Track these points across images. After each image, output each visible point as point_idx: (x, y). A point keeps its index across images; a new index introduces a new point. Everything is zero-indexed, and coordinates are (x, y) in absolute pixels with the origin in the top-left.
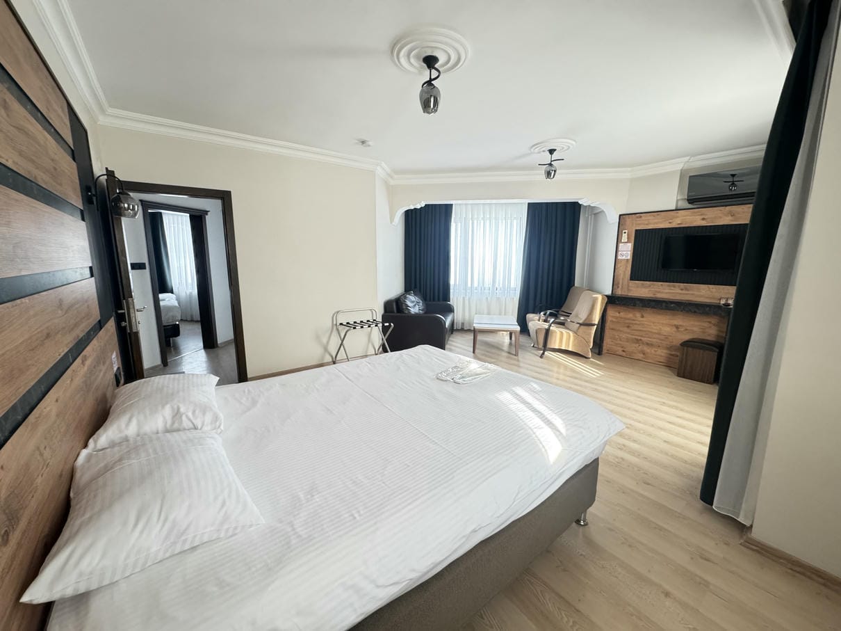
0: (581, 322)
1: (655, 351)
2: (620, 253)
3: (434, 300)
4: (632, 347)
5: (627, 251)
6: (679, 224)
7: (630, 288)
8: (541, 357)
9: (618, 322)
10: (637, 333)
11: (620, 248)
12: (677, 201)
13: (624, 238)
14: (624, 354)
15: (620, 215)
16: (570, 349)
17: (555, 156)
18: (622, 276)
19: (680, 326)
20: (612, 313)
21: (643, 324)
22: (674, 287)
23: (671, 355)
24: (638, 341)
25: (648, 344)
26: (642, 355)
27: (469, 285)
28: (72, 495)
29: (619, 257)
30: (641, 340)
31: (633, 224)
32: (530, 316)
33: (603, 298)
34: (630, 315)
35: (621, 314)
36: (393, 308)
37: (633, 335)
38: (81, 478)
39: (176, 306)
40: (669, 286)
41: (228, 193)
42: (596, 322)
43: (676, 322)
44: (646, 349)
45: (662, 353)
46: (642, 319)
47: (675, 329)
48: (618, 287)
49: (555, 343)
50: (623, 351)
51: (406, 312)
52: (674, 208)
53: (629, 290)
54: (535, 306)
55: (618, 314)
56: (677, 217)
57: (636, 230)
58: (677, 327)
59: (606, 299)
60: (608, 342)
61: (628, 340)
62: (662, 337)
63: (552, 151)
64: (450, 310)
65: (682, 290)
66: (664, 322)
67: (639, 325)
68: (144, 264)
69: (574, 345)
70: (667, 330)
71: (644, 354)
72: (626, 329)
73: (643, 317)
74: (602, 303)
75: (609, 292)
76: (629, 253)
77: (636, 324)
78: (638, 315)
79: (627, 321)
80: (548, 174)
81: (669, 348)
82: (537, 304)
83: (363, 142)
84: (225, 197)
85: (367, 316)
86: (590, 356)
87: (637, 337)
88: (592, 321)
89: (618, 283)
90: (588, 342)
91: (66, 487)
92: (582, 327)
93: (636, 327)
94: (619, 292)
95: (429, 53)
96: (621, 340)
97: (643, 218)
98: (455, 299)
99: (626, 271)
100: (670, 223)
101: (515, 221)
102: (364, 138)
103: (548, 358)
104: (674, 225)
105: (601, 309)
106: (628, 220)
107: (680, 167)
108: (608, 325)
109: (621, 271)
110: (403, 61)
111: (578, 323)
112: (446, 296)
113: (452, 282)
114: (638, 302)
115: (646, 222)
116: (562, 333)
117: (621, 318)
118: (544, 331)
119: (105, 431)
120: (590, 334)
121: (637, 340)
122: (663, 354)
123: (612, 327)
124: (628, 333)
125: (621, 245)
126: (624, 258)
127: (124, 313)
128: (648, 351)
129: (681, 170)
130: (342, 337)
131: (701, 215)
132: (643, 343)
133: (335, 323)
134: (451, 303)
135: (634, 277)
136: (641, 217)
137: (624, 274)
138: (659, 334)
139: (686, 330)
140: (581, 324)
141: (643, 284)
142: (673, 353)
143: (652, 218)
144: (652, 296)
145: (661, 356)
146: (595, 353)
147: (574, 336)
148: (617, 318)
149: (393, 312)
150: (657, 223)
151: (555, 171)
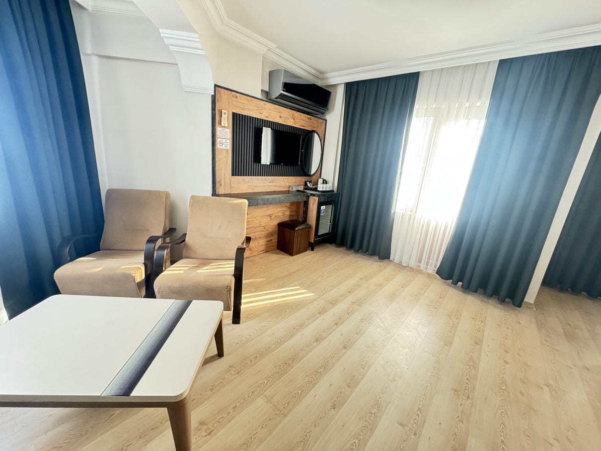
2: (218, 140)
5: (225, 138)
11: (217, 134)
13: (224, 121)
15: (216, 86)
19: (272, 214)
22: (265, 180)
23: (268, 241)
29: (218, 146)
31: (229, 103)
40: (262, 180)
43: (269, 213)
45: (262, 243)
48: (221, 185)
53: (231, 187)
57: (233, 114)
58: (270, 216)
62: (262, 229)
65: (270, 182)
70: (264, 221)
76: (228, 141)
81: (266, 237)
89: (220, 181)
94: (222, 191)
99: (227, 164)
104: (263, 116)
106: (224, 96)
109: (222, 164)
125: (218, 129)
126: (223, 147)
129: (263, 55)
131: (279, 112)
135: (235, 171)
136: (237, 97)
137: (226, 169)
139: (276, 216)
141: (243, 180)
142: (270, 239)
143: (246, 102)
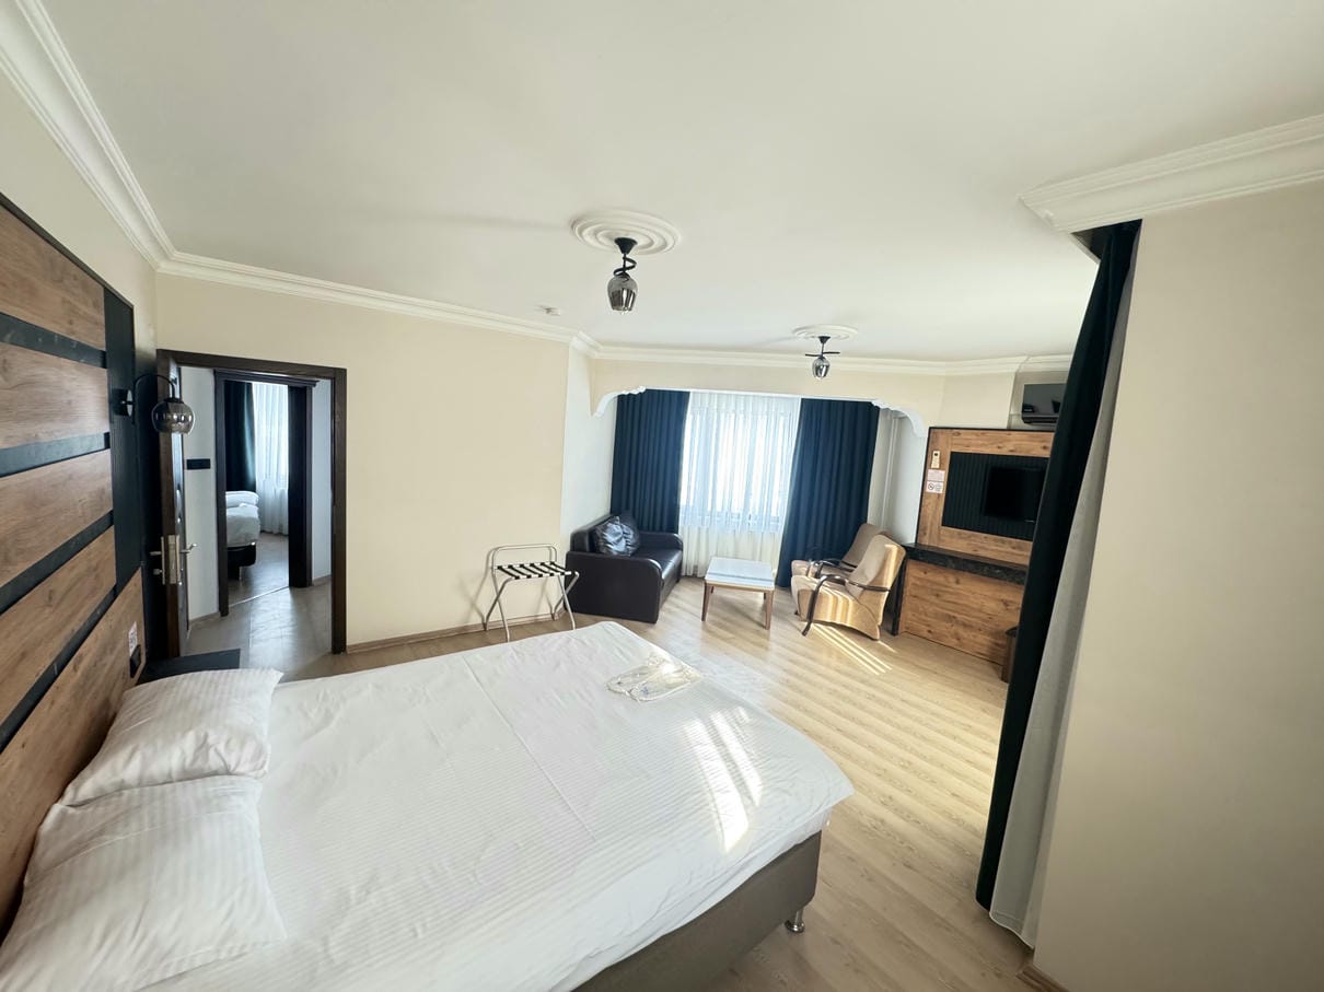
0: (866, 583)
1: (975, 636)
2: (928, 483)
3: (654, 529)
4: (943, 627)
5: (938, 481)
6: (1012, 451)
7: (942, 538)
8: (804, 633)
9: (923, 587)
10: (950, 606)
11: (929, 477)
12: (1010, 416)
13: (936, 462)
14: (930, 636)
15: (930, 428)
16: (848, 625)
17: (828, 346)
18: (930, 517)
19: (1011, 602)
20: (915, 572)
21: (958, 594)
22: (1003, 542)
23: (997, 644)
24: (950, 619)
25: (965, 625)
26: (955, 641)
27: (709, 508)
28: (26, 881)
29: (928, 490)
30: (954, 617)
31: (947, 443)
32: (797, 565)
33: (899, 552)
34: (940, 579)
35: (929, 574)
36: (583, 544)
37: (942, 608)
38: (45, 855)
39: (253, 519)
40: (995, 540)
41: (343, 372)
42: (889, 586)
43: (1004, 596)
44: (961, 631)
45: (983, 641)
46: (958, 586)
47: (1002, 606)
48: (925, 534)
49: (826, 612)
50: (930, 632)
51: (604, 551)
52: (1005, 426)
53: (939, 539)
54: (805, 550)
55: (922, 575)
56: (1009, 441)
57: (952, 453)
58: (1006, 603)
59: (904, 552)
60: (907, 616)
61: (936, 616)
62: (985, 617)
63: (823, 339)
64: (677, 546)
65: (1014, 548)
66: (989, 594)
67: (951, 593)
68: (208, 461)
69: (854, 619)
70: (991, 606)
71: (958, 639)
72: (933, 599)
73: (958, 582)
74: (898, 556)
75: (911, 540)
76: (942, 484)
77: (947, 592)
78: (952, 579)
79: (935, 587)
80: (818, 370)
81: (995, 634)
82: (809, 546)
83: (549, 310)
84: (337, 377)
85: (540, 557)
86: (878, 637)
87: (950, 613)
88: (882, 584)
89: (925, 528)
90: (875, 616)
91: (19, 868)
92: (868, 592)
93: (947, 597)
94: (926, 541)
95: (622, 235)
96: (926, 615)
97: (962, 436)
98: (686, 530)
99: (937, 511)
100: (999, 448)
101: (782, 418)
102: (550, 306)
103: (816, 637)
104: (1005, 451)
105: (896, 566)
106: (942, 437)
107: (1014, 368)
108: (908, 590)
109: (929, 510)
110: (588, 239)
111: (860, 586)
112: (673, 526)
113: (683, 502)
114: (950, 561)
115: (966, 443)
116: (836, 598)
117: (929, 581)
118: (810, 594)
119: (93, 772)
120: (878, 604)
121: (949, 616)
122: (985, 643)
123: (914, 593)
124: (937, 605)
125: (930, 471)
126: (934, 491)
127: (160, 556)
128: (965, 635)
129: (1017, 374)
130: (499, 588)
131: (1043, 441)
132: (957, 622)
133: (490, 565)
134: (679, 535)
135: (947, 521)
136: (959, 434)
137: (934, 517)
138: (980, 611)
140: (865, 588)
141: (959, 534)
142: (1000, 642)
143: (974, 437)
144: (970, 552)
145: (982, 645)
146: (888, 631)
147: (855, 605)
148: (919, 579)
149: (584, 551)
150: (982, 445)
151: (827, 367)
